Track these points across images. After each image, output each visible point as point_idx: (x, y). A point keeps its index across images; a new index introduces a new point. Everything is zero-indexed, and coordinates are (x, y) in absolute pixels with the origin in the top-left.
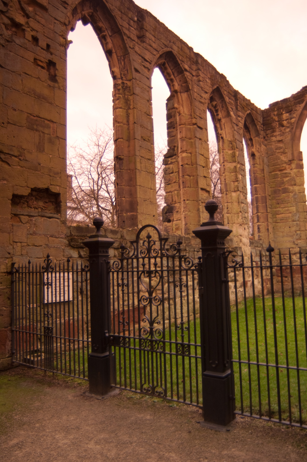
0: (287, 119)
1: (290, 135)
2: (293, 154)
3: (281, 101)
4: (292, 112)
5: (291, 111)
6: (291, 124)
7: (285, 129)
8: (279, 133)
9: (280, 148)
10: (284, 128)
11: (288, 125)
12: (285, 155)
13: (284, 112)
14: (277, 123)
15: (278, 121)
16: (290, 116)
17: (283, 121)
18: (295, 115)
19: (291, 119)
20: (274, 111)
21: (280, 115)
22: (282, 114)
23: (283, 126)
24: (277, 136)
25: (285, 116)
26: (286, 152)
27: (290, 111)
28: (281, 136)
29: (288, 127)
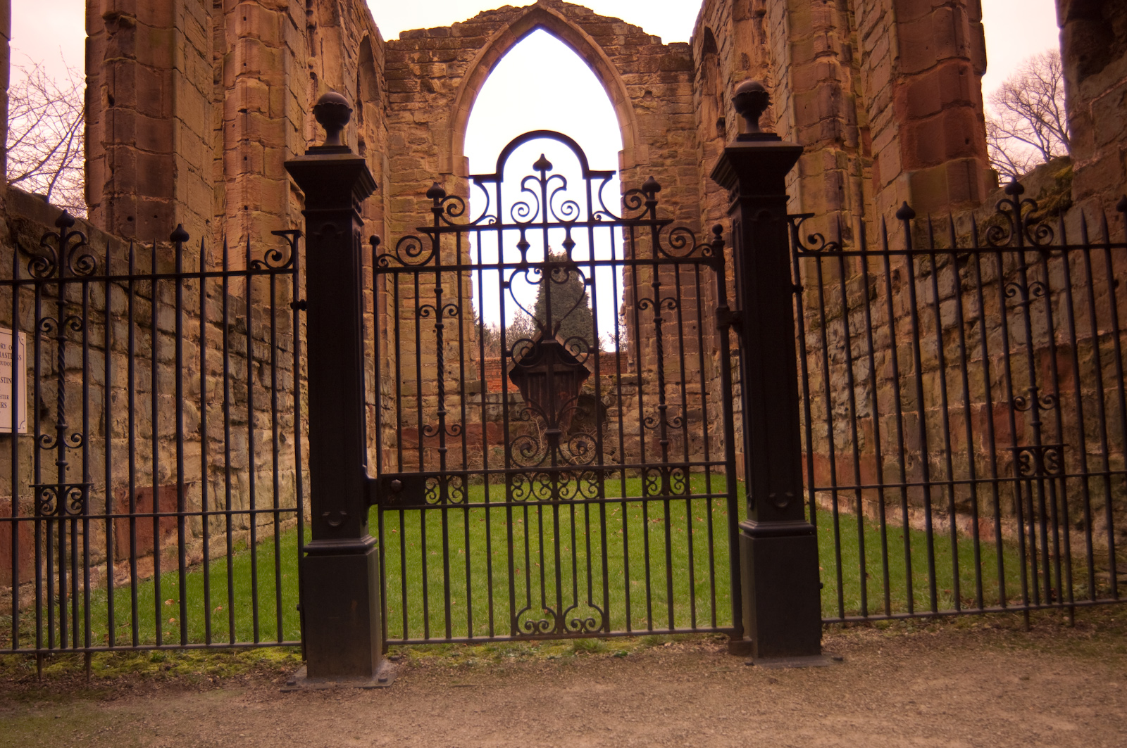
0: (444, 77)
1: (447, 114)
2: (450, 159)
3: (431, 30)
4: (455, 62)
5: (452, 60)
6: (451, 89)
7: (435, 99)
8: (421, 105)
9: (422, 141)
10: (434, 95)
11: (443, 91)
12: (431, 159)
13: (435, 59)
14: (419, 81)
15: (421, 77)
16: (449, 71)
17: (433, 78)
18: (460, 71)
19: (451, 78)
20: (412, 50)
21: (425, 63)
22: (431, 61)
23: (431, 90)
24: (415, 111)
25: (438, 68)
26: (435, 152)
27: (449, 60)
28: (425, 112)
29: (443, 95)
